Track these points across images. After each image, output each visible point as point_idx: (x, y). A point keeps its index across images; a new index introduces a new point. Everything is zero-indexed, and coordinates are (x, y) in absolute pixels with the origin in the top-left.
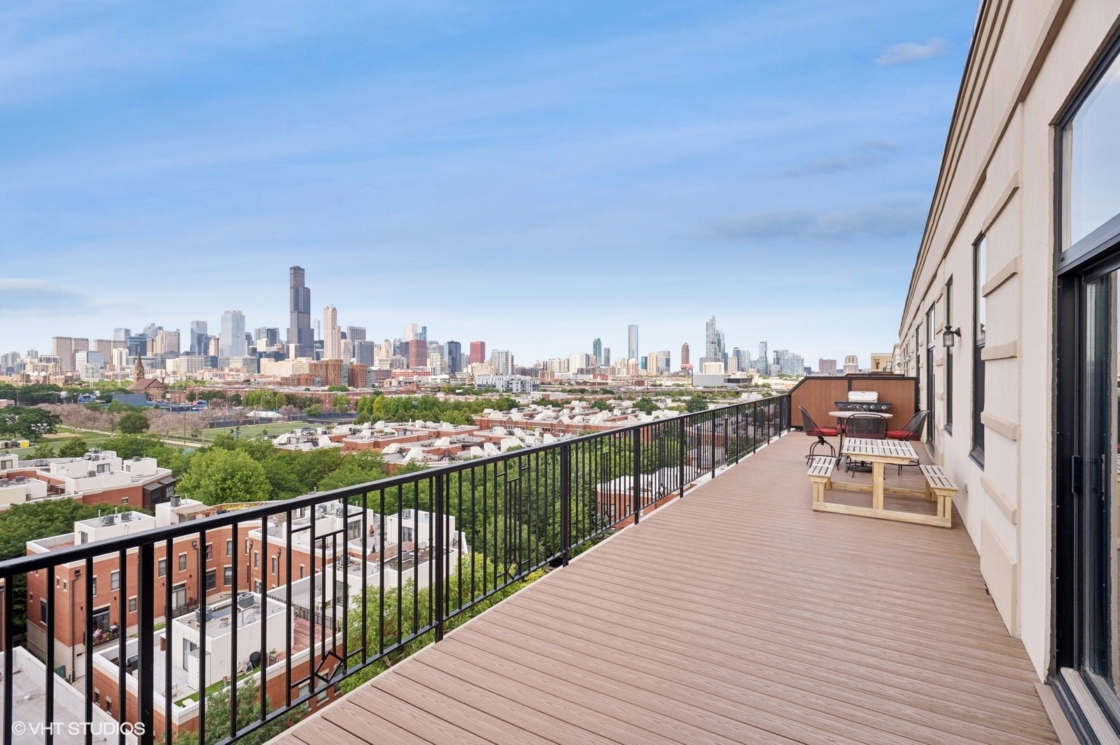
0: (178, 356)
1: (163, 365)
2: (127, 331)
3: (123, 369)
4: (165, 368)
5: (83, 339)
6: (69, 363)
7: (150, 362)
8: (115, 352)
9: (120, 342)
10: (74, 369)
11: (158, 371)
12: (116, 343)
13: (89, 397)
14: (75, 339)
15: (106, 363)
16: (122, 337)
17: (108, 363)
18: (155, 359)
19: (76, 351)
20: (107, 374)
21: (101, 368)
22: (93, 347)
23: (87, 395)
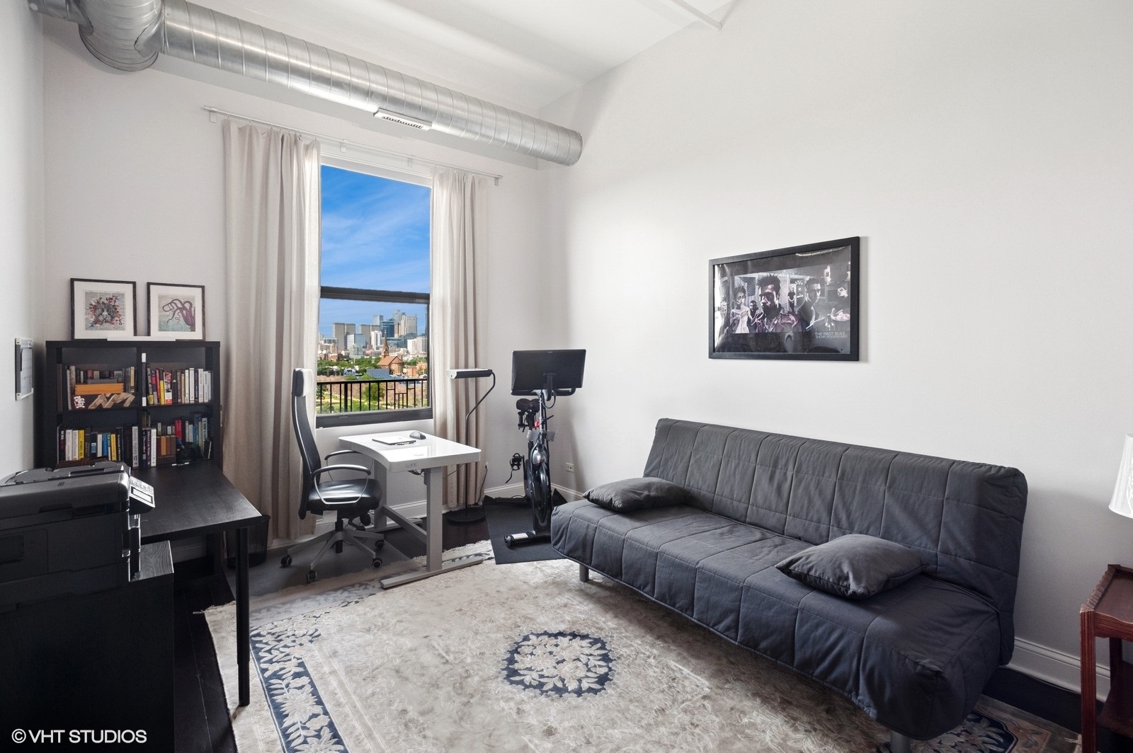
0: (415, 337)
1: (405, 345)
2: (381, 317)
3: (378, 348)
4: (406, 347)
5: (352, 325)
6: (343, 344)
7: (396, 342)
8: (373, 334)
9: (377, 326)
10: (346, 348)
11: (402, 349)
12: (374, 327)
13: (351, 371)
14: (347, 325)
15: (367, 343)
16: (378, 322)
17: (368, 345)
18: (400, 340)
19: (348, 334)
20: (367, 352)
21: (364, 347)
22: (359, 330)
23: (350, 369)
